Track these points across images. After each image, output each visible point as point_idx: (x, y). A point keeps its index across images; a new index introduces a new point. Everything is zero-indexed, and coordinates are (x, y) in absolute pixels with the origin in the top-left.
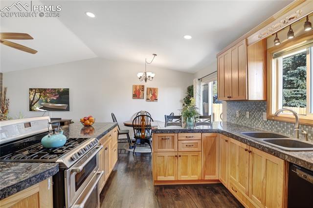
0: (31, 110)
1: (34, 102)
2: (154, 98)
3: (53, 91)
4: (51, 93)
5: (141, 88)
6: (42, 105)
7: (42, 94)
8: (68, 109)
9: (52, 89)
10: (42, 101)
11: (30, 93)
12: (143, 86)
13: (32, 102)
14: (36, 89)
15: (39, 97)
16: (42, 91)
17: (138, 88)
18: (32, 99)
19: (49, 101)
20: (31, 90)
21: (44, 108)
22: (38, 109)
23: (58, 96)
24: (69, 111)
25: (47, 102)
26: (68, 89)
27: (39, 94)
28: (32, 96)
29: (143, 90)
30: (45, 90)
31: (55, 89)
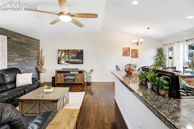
0: (59, 63)
1: (61, 58)
2: (136, 56)
3: (74, 51)
4: (73, 53)
5: (128, 49)
6: (66, 60)
7: (66, 53)
8: (82, 63)
9: (73, 50)
10: (66, 58)
11: (58, 53)
12: (129, 48)
13: (60, 58)
14: (62, 50)
15: (64, 55)
16: (67, 51)
17: (126, 49)
18: (59, 56)
19: (70, 57)
20: (59, 50)
21: (67, 62)
22: (63, 62)
23: (76, 55)
24: (83, 64)
25: (69, 58)
26: (83, 50)
27: (64, 53)
28: (60, 55)
29: (129, 51)
30: (68, 50)
31: (75, 50)
